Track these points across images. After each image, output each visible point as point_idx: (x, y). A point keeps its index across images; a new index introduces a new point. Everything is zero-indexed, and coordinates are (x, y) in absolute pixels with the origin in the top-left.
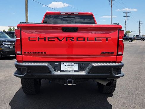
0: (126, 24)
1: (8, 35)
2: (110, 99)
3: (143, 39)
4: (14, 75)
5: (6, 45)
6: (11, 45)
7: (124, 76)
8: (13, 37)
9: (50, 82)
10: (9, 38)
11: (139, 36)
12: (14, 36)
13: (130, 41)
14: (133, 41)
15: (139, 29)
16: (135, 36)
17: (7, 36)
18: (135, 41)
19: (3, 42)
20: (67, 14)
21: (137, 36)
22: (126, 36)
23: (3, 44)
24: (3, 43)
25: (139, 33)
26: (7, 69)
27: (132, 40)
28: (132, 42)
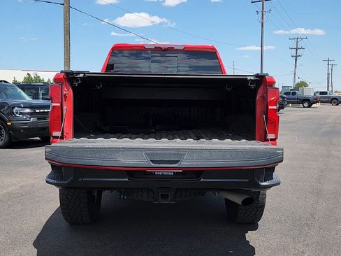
0: (296, 67)
1: (24, 91)
2: (251, 236)
3: (335, 101)
4: (47, 182)
5: (21, 114)
6: (31, 114)
7: (279, 184)
8: (36, 97)
9: (122, 197)
10: (28, 99)
11: (326, 93)
12: (38, 94)
13: (306, 105)
14: (313, 106)
15: (328, 78)
16: (318, 94)
17: (23, 93)
18: (318, 105)
19: (13, 108)
20: (158, 49)
21: (322, 93)
22: (295, 93)
23: (13, 113)
24: (14, 111)
25: (328, 87)
26: (24, 169)
27: (309, 102)
28: (309, 107)
